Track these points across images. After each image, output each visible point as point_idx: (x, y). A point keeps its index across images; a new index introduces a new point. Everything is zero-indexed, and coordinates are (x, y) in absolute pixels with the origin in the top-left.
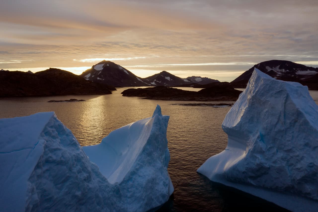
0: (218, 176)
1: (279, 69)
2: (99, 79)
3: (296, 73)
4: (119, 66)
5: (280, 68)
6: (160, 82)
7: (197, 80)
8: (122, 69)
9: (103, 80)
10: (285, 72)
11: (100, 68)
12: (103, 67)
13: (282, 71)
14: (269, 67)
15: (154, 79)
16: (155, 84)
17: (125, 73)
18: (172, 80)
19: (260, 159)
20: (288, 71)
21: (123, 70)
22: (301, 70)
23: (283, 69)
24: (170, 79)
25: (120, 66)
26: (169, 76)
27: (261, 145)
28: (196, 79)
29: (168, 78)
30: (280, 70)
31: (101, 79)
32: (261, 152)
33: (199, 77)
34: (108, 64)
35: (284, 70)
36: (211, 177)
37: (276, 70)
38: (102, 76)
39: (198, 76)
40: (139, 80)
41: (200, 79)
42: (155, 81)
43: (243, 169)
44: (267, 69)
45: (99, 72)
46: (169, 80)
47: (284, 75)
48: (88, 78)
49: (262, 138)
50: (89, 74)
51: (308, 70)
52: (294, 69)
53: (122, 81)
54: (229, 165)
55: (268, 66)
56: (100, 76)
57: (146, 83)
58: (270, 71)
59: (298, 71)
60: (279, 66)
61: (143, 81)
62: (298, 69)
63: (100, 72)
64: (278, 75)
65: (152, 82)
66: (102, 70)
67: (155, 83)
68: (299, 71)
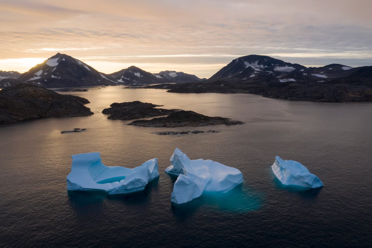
0: (169, 171)
1: (257, 64)
2: (54, 78)
3: (275, 69)
4: (77, 60)
5: (259, 64)
6: (129, 79)
7: (171, 75)
8: (82, 64)
9: (59, 78)
10: (264, 68)
11: (54, 64)
12: (58, 62)
13: (260, 67)
14: (248, 62)
15: (122, 76)
16: (123, 82)
17: (86, 68)
18: (142, 76)
19: (175, 167)
20: (266, 66)
21: (84, 66)
22: (279, 66)
23: (261, 64)
24: (140, 75)
25: (79, 61)
26: (139, 72)
27: (176, 165)
28: (170, 73)
29: (138, 74)
30: (258, 66)
31: (56, 77)
32: (176, 166)
33: (174, 72)
34: (64, 59)
35: (262, 66)
36: (167, 172)
37: (255, 66)
38: (58, 73)
39: (172, 71)
40: (104, 77)
41: (175, 73)
42: (122, 78)
43: (173, 169)
44: (246, 65)
45: (53, 69)
46: (140, 77)
47: (262, 71)
48: (39, 76)
49: (176, 164)
50: (40, 71)
51: (286, 66)
52: (273, 65)
53: (83, 79)
54: (171, 169)
55: (246, 61)
56: (54, 73)
57: (112, 81)
58: (248, 67)
59: (276, 66)
60: (258, 61)
61: (108, 79)
62: (276, 65)
63: (55, 69)
64: (256, 72)
65: (119, 79)
66: (57, 66)
67: (122, 80)
68: (278, 67)
